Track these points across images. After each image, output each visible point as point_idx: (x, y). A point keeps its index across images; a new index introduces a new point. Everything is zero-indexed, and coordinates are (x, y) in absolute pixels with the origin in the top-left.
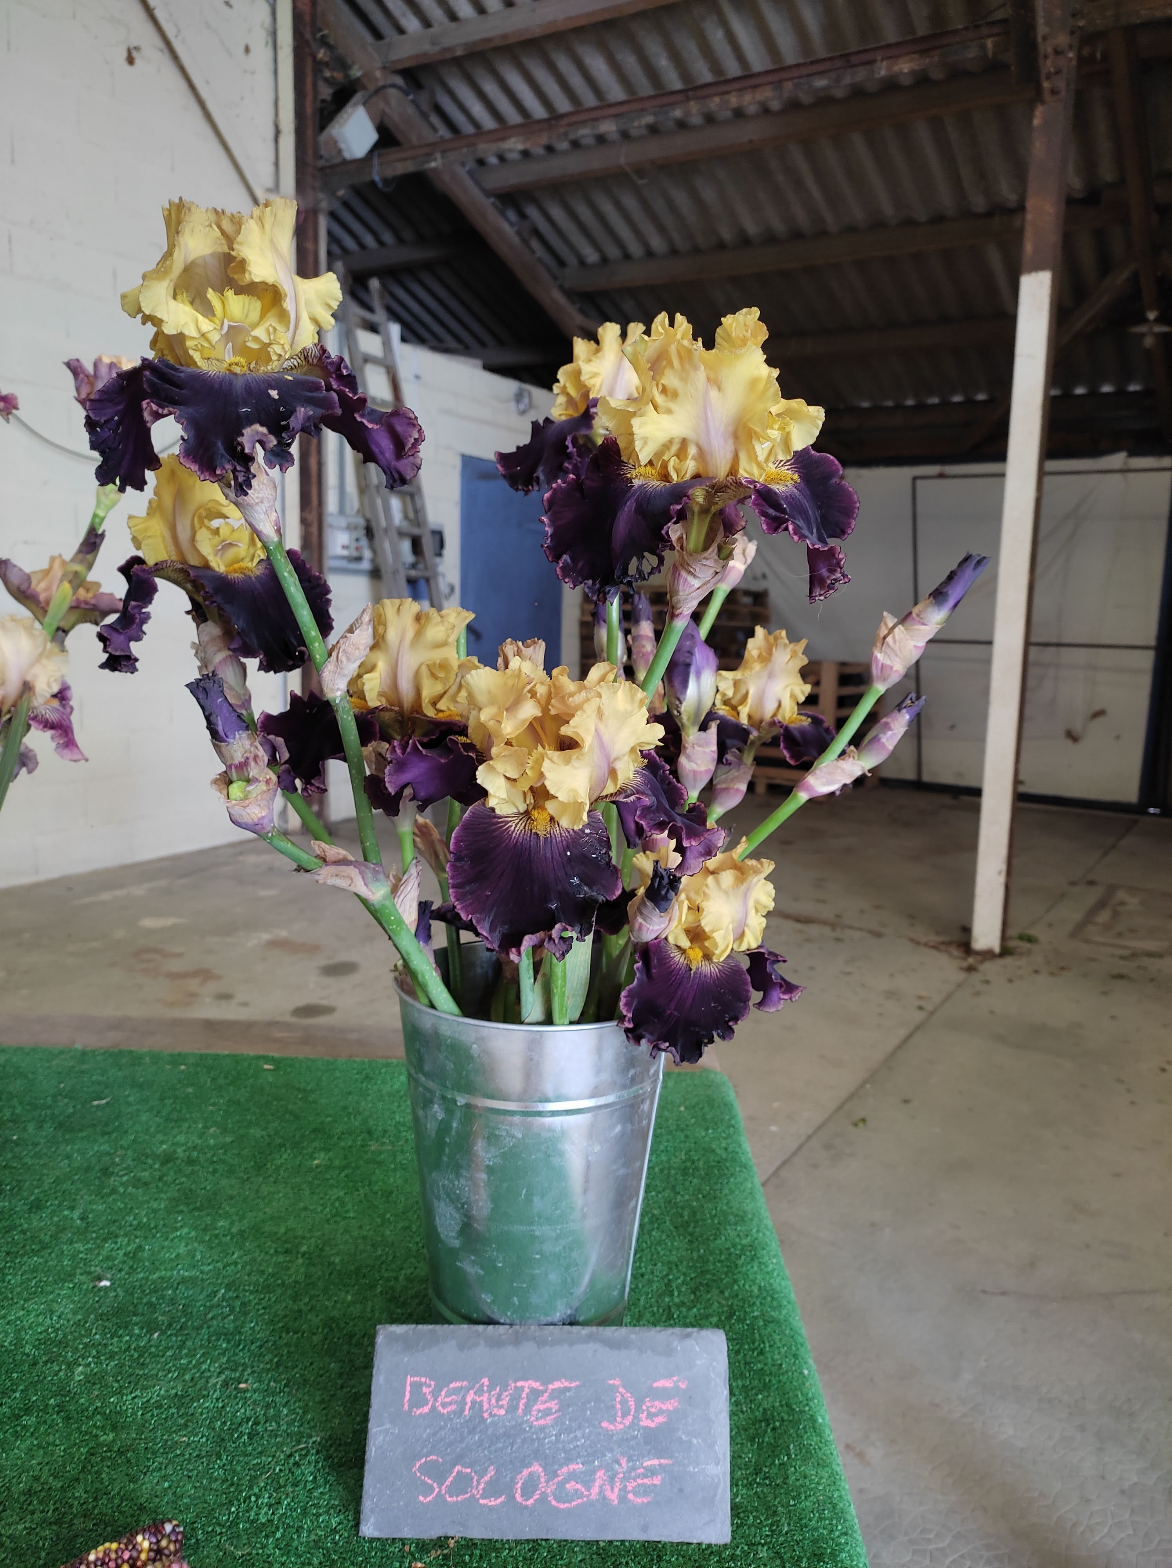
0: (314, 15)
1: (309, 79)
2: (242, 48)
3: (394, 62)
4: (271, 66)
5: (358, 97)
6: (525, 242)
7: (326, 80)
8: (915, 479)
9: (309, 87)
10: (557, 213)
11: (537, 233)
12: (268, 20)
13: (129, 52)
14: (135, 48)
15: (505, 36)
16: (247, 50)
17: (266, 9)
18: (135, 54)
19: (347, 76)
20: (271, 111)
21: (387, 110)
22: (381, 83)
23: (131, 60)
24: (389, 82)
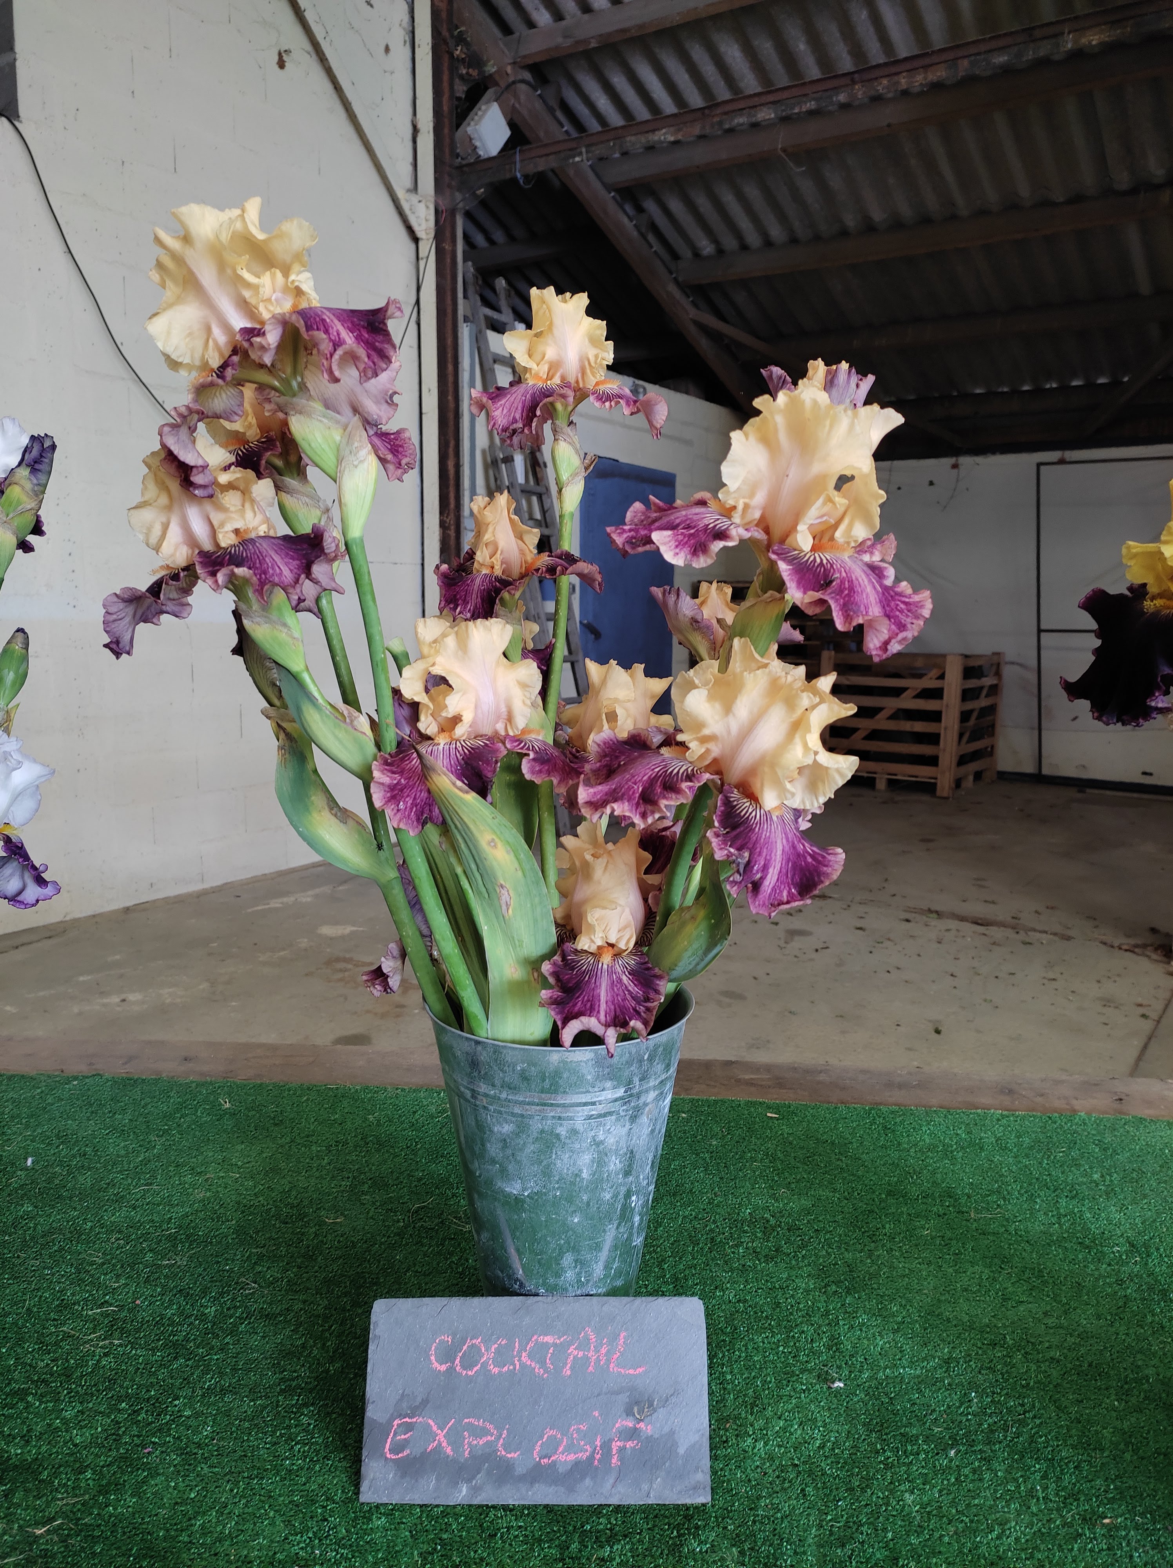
0: (450, 13)
1: (446, 78)
2: (383, 48)
3: (525, 57)
4: (409, 65)
5: (490, 93)
6: (643, 236)
7: (462, 77)
8: (1039, 465)
9: (446, 85)
10: (676, 206)
11: (654, 228)
12: (406, 18)
13: (280, 54)
14: (286, 51)
15: (641, 27)
16: (387, 49)
17: (405, 7)
18: (285, 58)
19: (481, 72)
20: (410, 110)
21: (517, 105)
22: (511, 79)
23: (281, 64)
24: (520, 77)
